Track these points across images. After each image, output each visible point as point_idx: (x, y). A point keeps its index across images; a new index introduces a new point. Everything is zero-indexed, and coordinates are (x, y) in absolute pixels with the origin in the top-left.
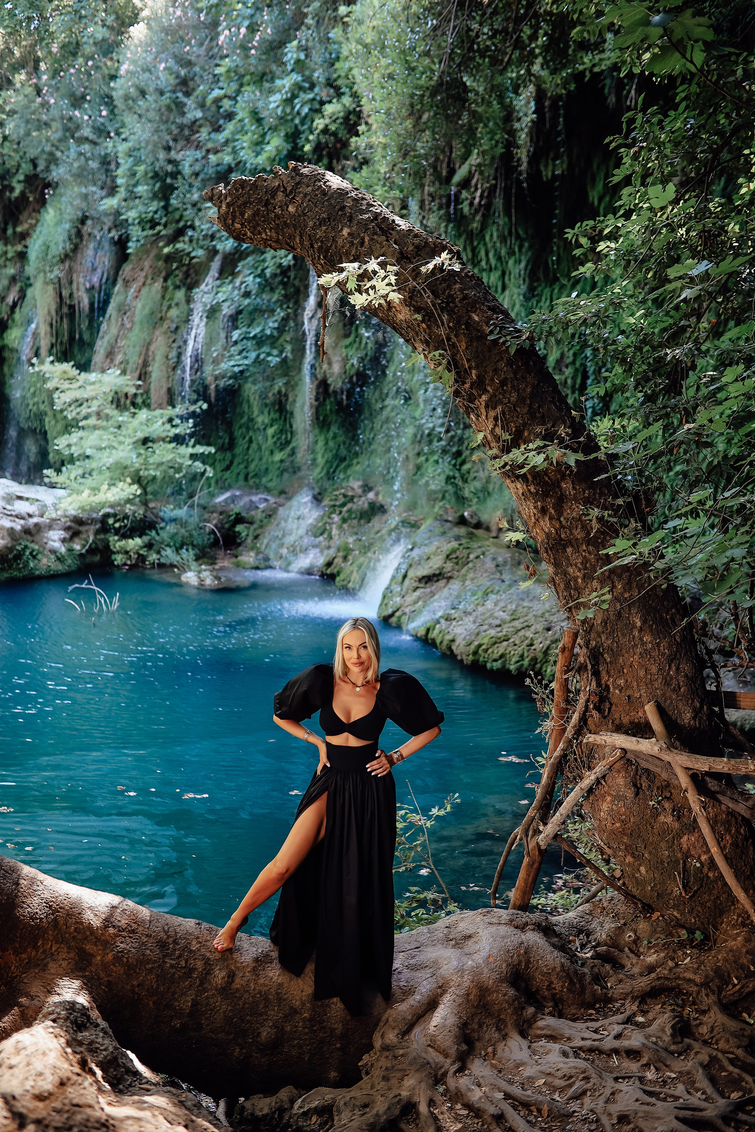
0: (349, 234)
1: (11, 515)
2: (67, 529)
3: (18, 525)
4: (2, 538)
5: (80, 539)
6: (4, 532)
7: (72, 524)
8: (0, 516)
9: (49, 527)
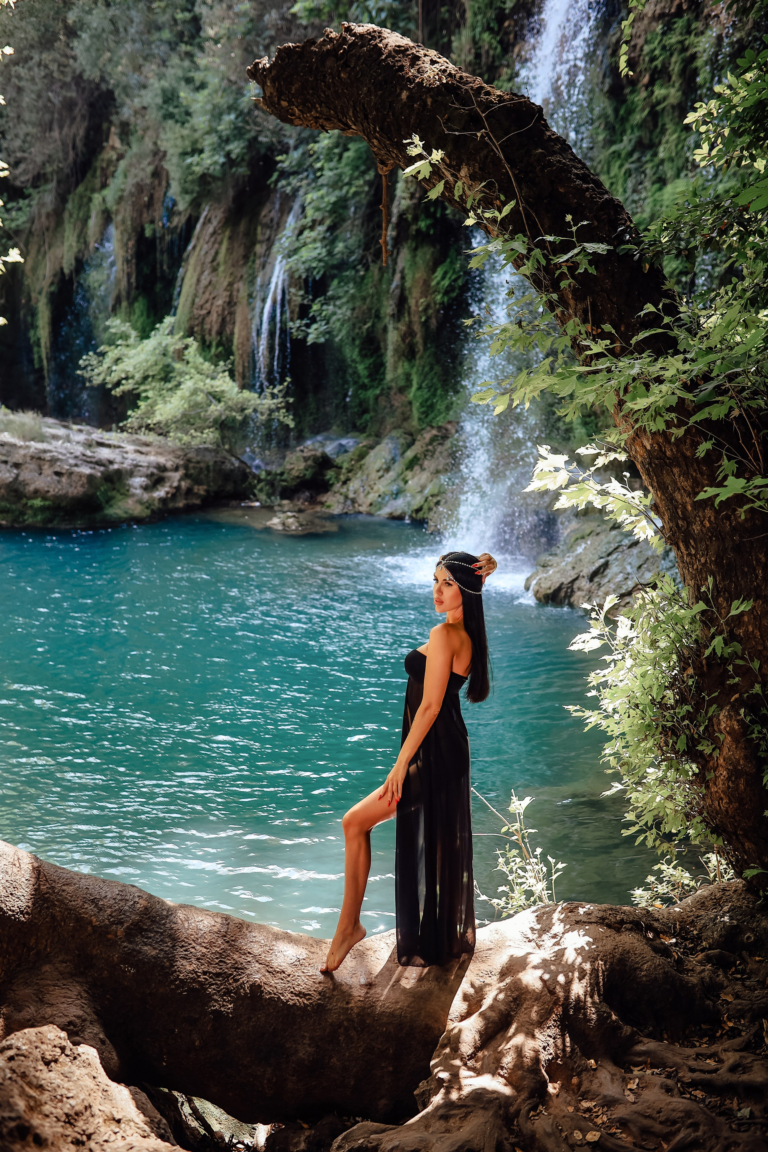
0: (408, 97)
1: (91, 462)
2: (150, 476)
3: (98, 471)
4: (82, 486)
5: (163, 486)
6: (84, 480)
7: (155, 471)
8: (79, 462)
9: (131, 474)
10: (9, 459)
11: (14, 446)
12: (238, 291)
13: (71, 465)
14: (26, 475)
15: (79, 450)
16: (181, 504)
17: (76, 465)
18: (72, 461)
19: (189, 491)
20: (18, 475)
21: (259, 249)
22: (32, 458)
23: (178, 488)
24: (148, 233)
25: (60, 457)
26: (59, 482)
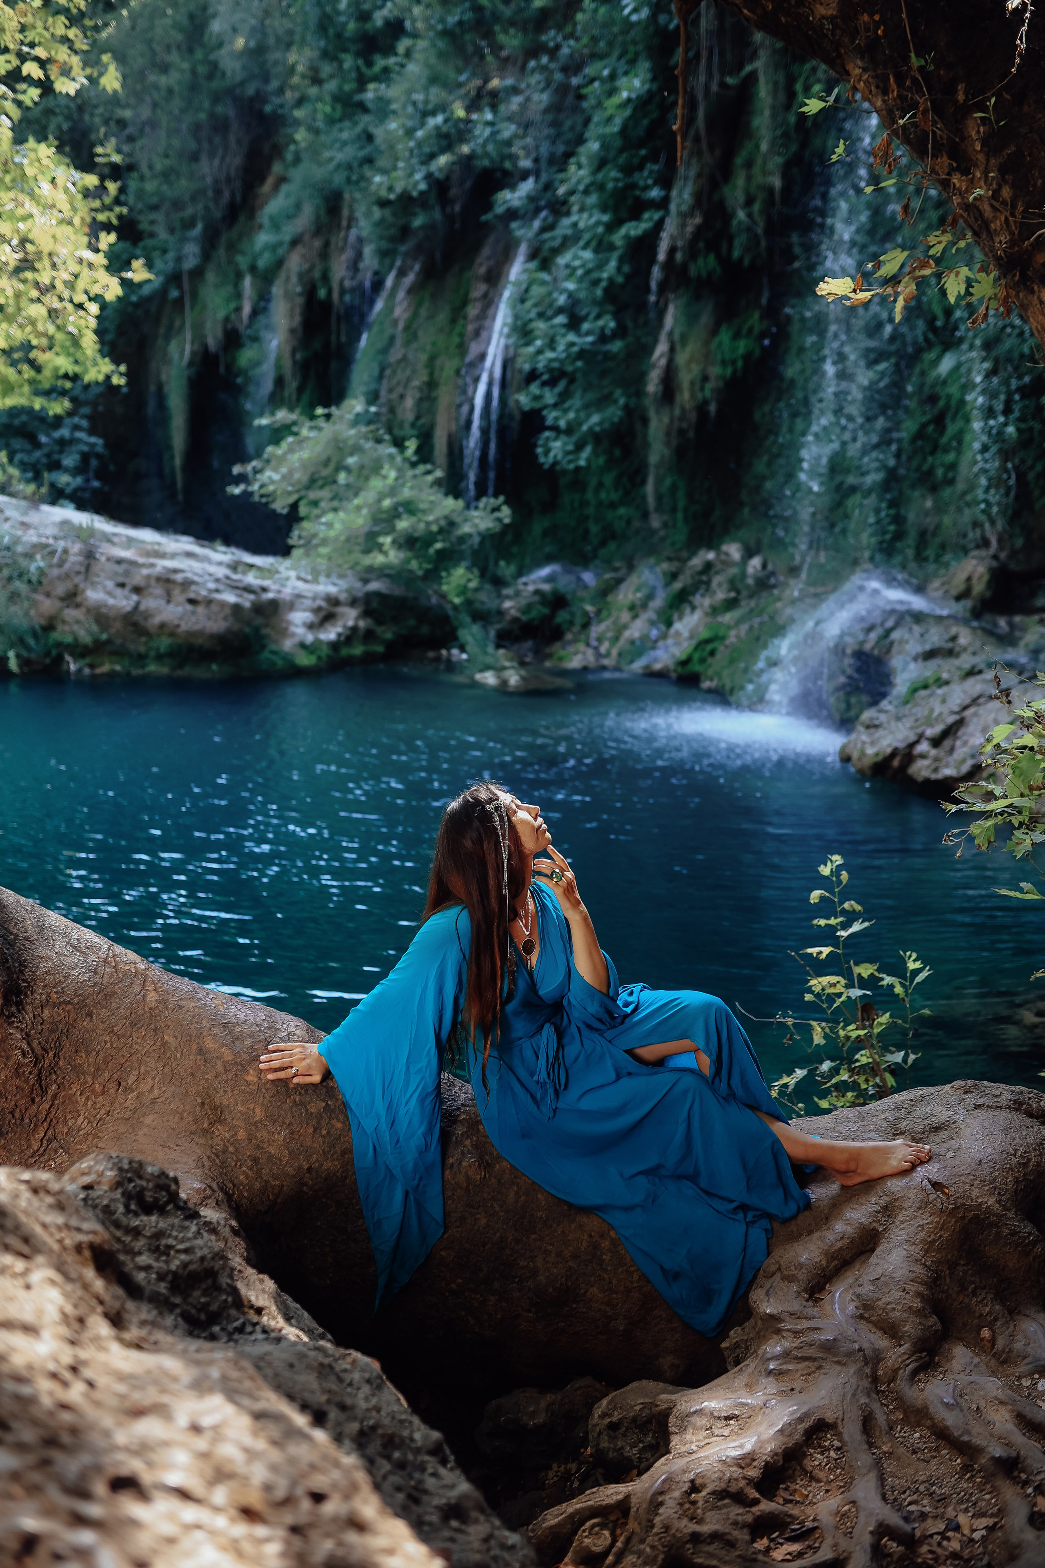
1: (237, 588)
2: (317, 610)
3: (247, 600)
4: (225, 619)
5: (334, 625)
6: (228, 611)
7: (323, 604)
8: (221, 587)
9: (291, 606)
10: (126, 580)
11: (133, 563)
12: (442, 369)
13: (210, 591)
14: (149, 603)
15: (221, 572)
16: (358, 650)
17: (217, 591)
18: (212, 585)
19: (369, 636)
20: (138, 604)
21: (472, 311)
22: (158, 579)
23: (354, 629)
24: (322, 293)
25: (196, 579)
26: (193, 613)
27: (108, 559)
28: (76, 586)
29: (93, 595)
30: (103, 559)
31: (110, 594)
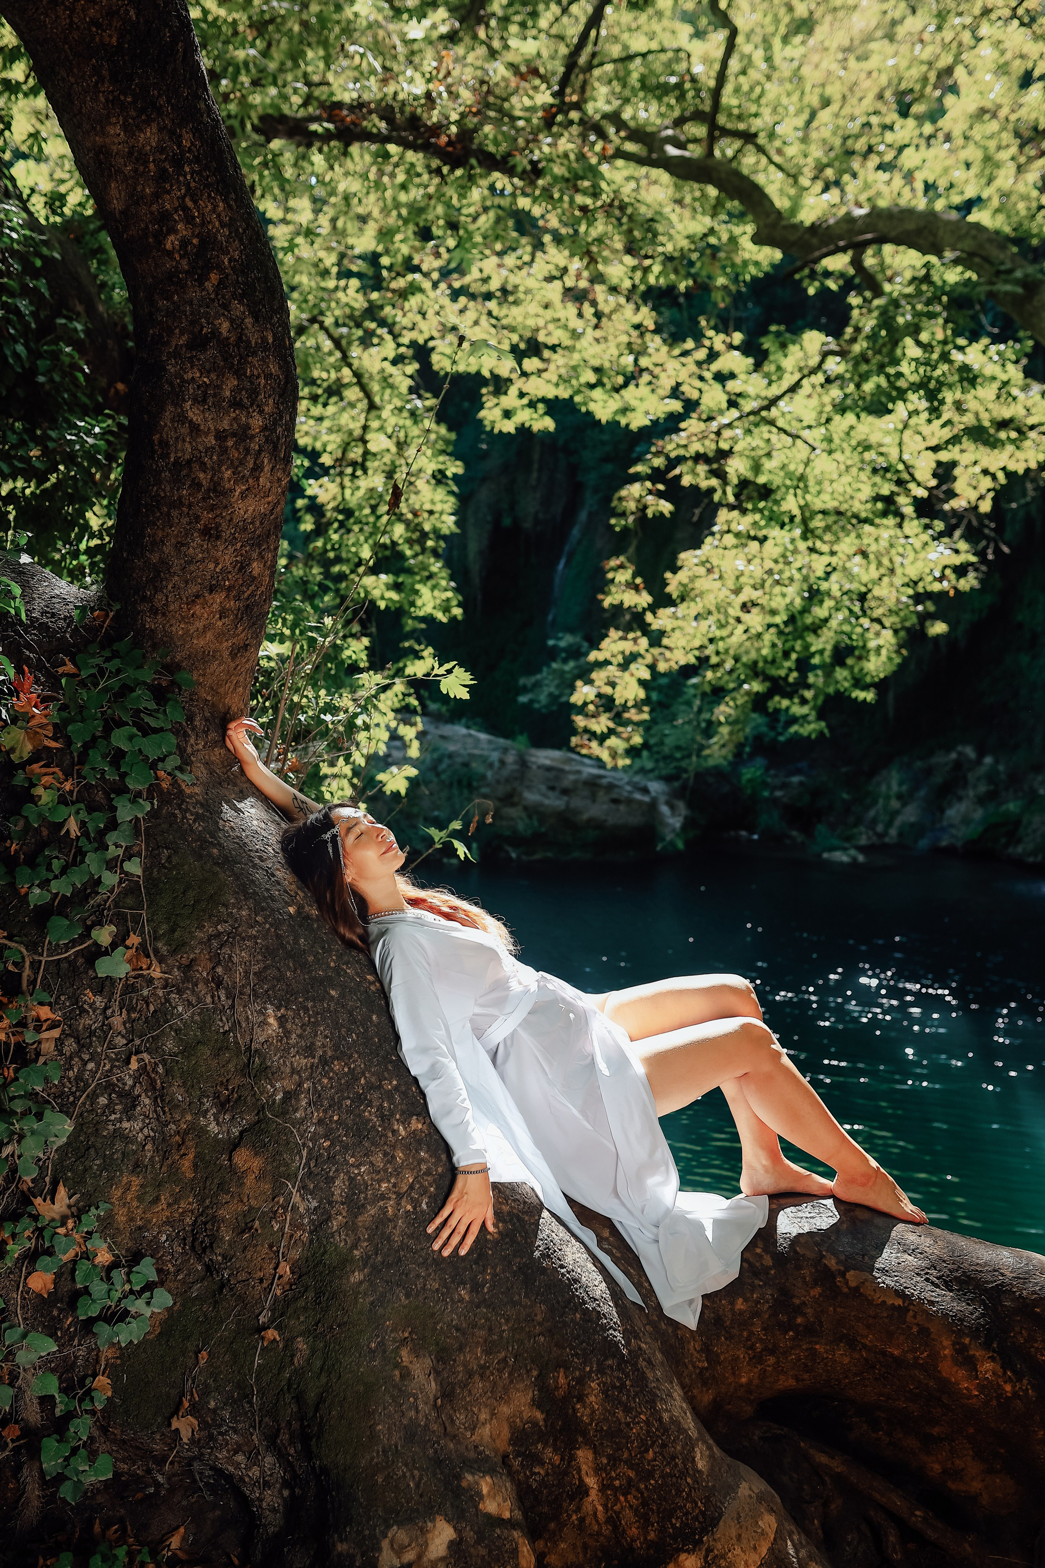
2: (667, 803)
5: (678, 814)
9: (659, 802)
10: (557, 785)
11: (561, 770)
13: (627, 792)
14: (577, 802)
17: (632, 792)
20: (568, 803)
22: (585, 783)
23: (688, 819)
24: (507, 521)
26: (616, 810)
27: (539, 767)
28: (514, 789)
29: (531, 797)
30: (534, 767)
31: (544, 795)
